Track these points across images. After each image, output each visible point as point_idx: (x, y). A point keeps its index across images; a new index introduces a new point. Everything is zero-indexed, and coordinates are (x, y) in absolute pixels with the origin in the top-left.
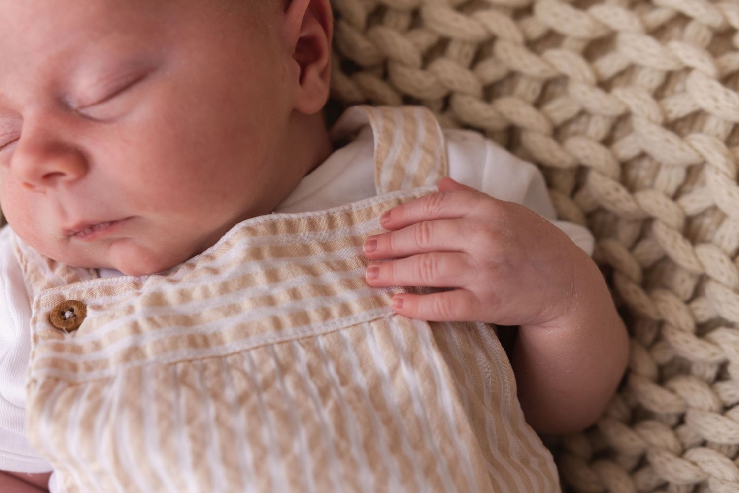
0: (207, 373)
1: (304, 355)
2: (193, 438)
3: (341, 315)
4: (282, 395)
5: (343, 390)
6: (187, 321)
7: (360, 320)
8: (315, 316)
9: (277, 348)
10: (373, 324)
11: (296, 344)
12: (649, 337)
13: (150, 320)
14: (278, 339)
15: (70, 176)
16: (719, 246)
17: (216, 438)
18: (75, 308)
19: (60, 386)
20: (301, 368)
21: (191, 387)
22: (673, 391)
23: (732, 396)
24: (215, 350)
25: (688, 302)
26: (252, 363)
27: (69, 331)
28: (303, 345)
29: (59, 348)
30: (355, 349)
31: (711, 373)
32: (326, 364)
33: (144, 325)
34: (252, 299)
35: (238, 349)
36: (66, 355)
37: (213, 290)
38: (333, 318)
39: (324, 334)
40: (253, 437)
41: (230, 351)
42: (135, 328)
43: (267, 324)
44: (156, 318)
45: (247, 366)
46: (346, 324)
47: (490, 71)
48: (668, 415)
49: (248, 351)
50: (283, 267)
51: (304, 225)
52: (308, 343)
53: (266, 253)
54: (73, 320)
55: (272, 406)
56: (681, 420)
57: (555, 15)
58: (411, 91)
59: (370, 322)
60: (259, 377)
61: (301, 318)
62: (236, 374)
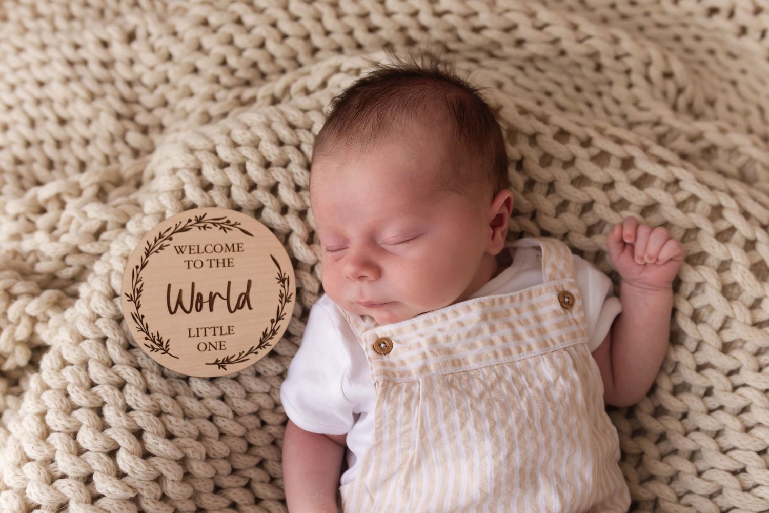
0: (462, 381)
1: (509, 372)
2: (460, 415)
3: (527, 351)
4: (500, 393)
5: (530, 391)
6: (449, 352)
7: (537, 354)
8: (514, 351)
9: (496, 367)
10: (544, 356)
11: (505, 365)
12: (670, 370)
13: (432, 352)
14: (496, 363)
15: (372, 278)
16: (710, 326)
17: (472, 416)
18: (386, 342)
19: (390, 385)
20: (508, 378)
21: (456, 388)
22: (681, 401)
23: (714, 405)
24: (464, 367)
25: (693, 353)
26: (484, 375)
27: (385, 354)
28: (509, 366)
29: (383, 364)
30: (535, 369)
31: (702, 392)
32: (521, 377)
33: (429, 354)
34: (482, 341)
35: (476, 367)
36: (388, 368)
37: (463, 336)
38: (523, 352)
39: (519, 361)
40: (489, 415)
41: (473, 368)
42: (424, 356)
43: (491, 355)
44: (434, 351)
45: (481, 377)
46: (530, 356)
47: (590, 219)
48: (677, 413)
49: (481, 368)
50: (498, 324)
51: (508, 300)
52: (511, 365)
53: (489, 316)
54: (386, 348)
55: (497, 400)
56: (685, 416)
57: (627, 191)
58: (549, 229)
59: (542, 355)
60: (489, 383)
61: (507, 352)
62: (477, 382)
